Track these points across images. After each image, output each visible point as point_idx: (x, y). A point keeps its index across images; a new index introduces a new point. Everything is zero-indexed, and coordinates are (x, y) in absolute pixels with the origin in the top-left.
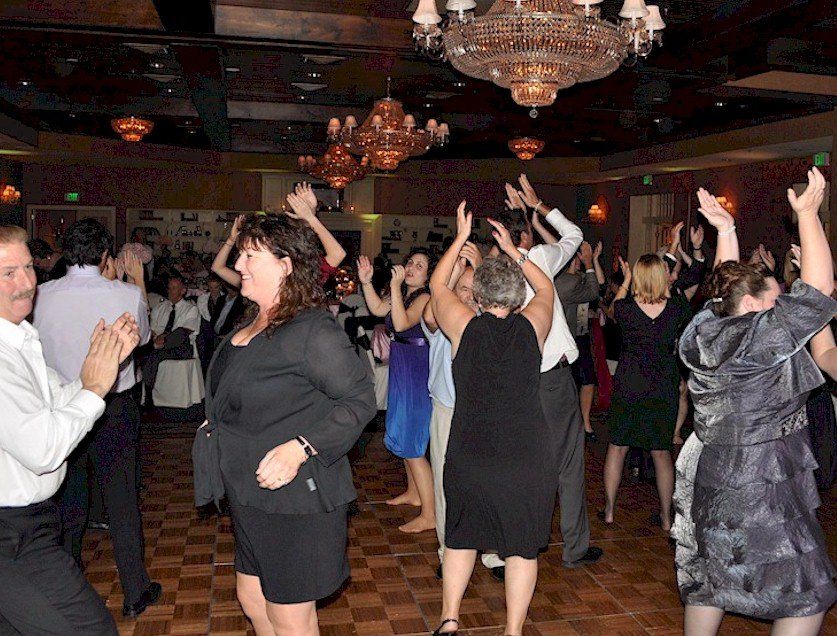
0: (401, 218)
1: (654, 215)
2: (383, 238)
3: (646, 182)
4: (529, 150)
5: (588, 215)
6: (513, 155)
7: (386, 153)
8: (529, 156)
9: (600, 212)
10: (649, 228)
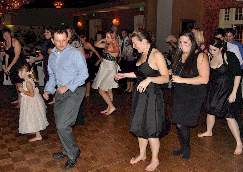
0: (20, 26)
1: (96, 25)
2: (15, 33)
3: (94, 15)
4: (59, 6)
5: (77, 25)
6: (55, 7)
7: (15, 4)
8: (60, 7)
9: (80, 24)
10: (95, 29)
